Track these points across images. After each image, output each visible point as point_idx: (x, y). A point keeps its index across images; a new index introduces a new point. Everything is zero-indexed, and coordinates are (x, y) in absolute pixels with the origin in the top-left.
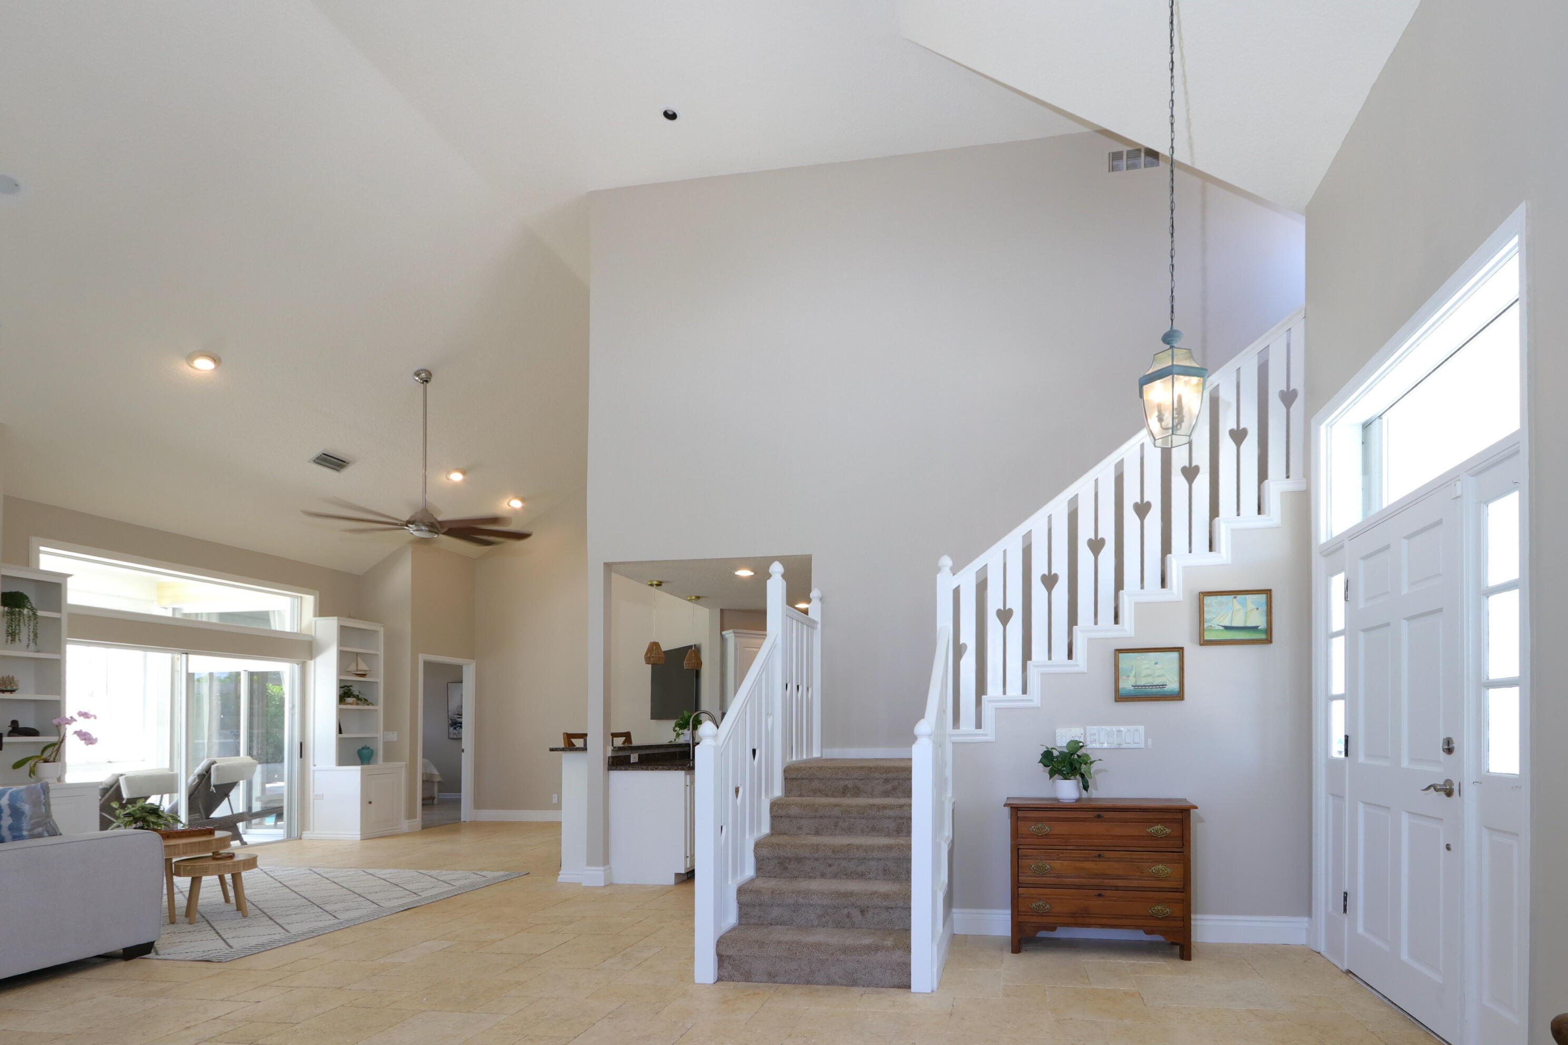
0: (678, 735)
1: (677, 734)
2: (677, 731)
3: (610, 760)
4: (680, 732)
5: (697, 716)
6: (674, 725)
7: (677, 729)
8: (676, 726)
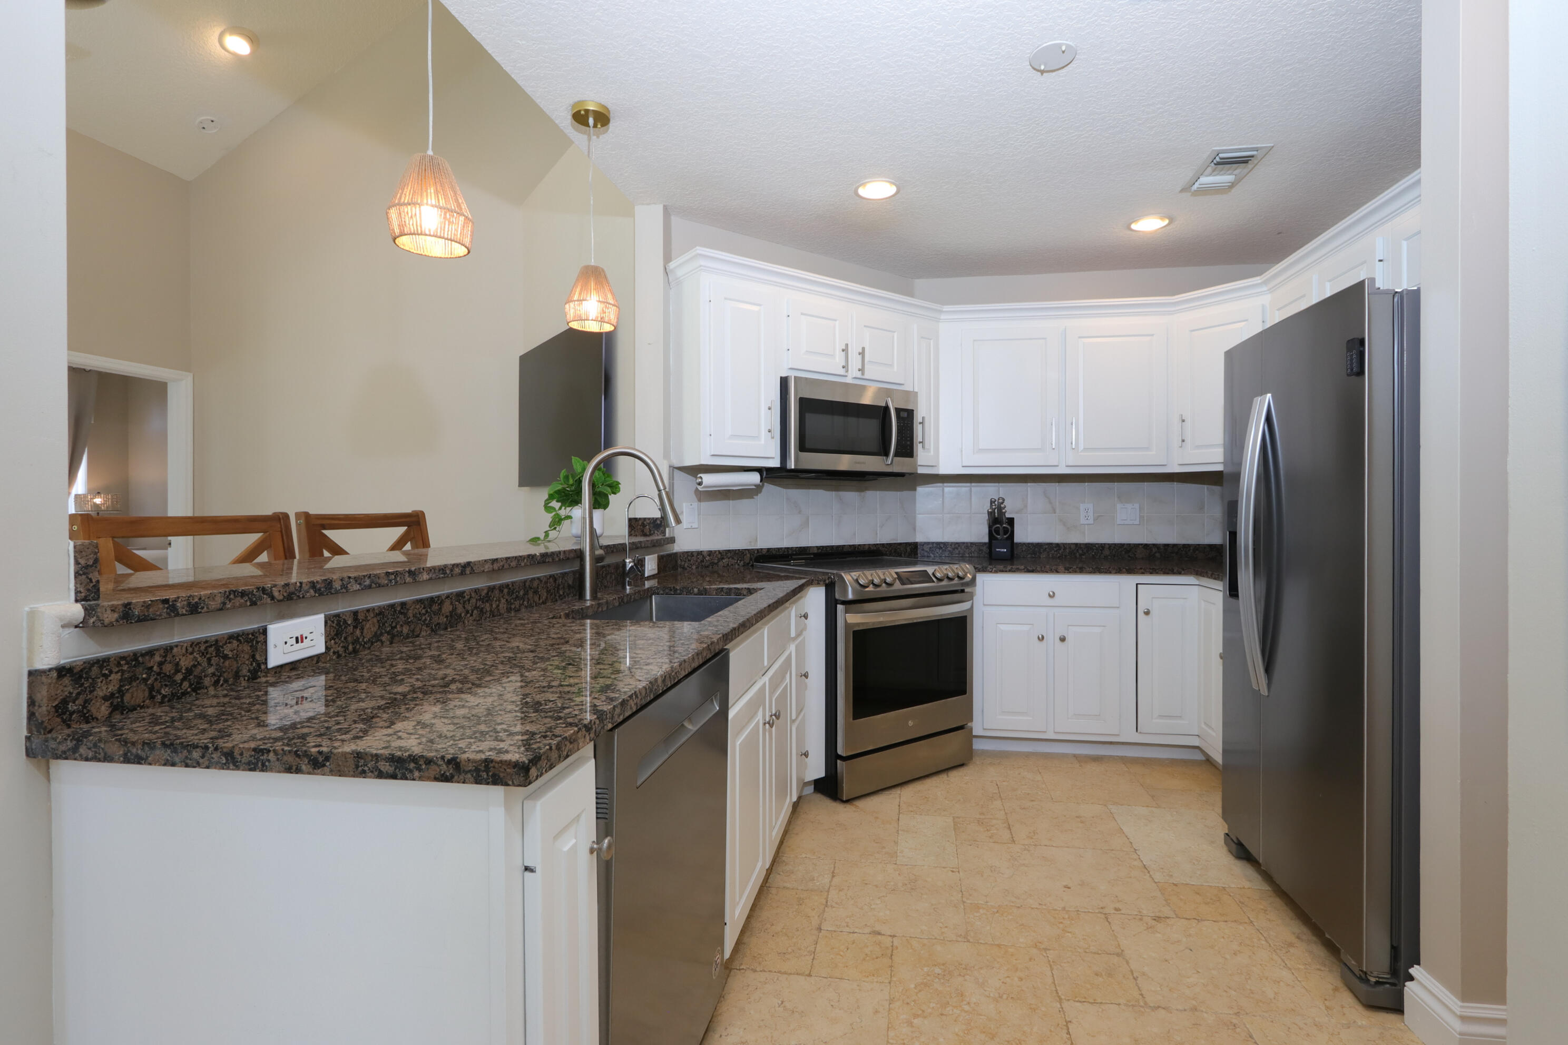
0: (557, 522)
1: (554, 518)
2: (554, 509)
3: (43, 694)
4: (563, 512)
5: (607, 466)
6: (547, 497)
7: (555, 504)
8: (551, 497)
